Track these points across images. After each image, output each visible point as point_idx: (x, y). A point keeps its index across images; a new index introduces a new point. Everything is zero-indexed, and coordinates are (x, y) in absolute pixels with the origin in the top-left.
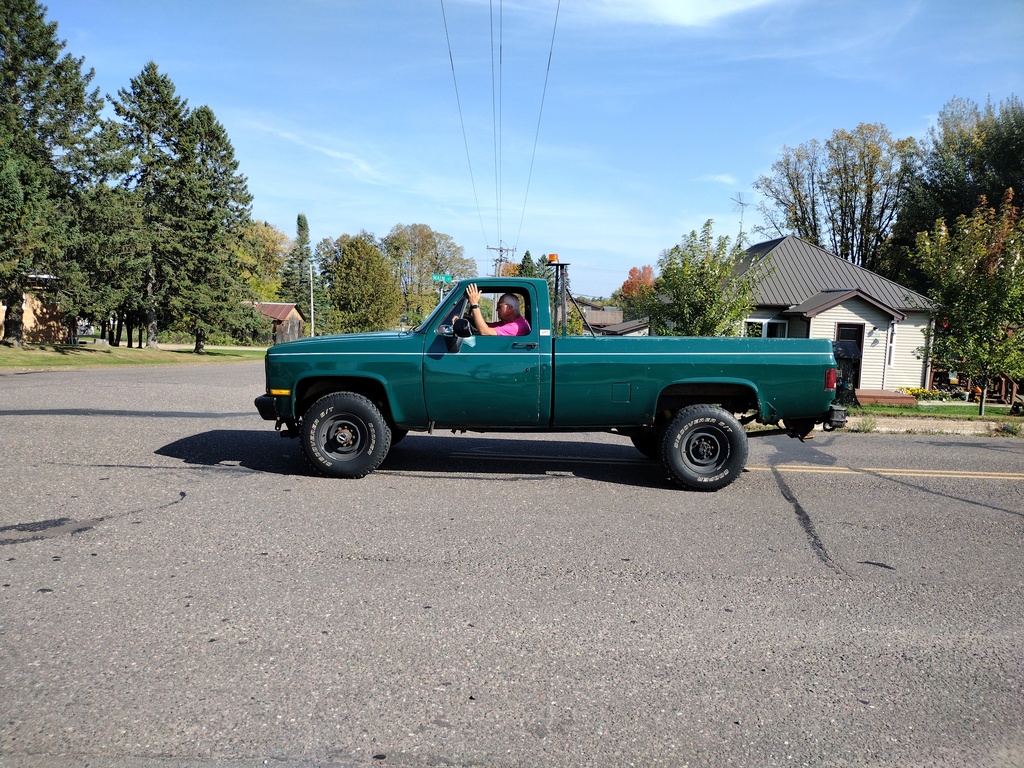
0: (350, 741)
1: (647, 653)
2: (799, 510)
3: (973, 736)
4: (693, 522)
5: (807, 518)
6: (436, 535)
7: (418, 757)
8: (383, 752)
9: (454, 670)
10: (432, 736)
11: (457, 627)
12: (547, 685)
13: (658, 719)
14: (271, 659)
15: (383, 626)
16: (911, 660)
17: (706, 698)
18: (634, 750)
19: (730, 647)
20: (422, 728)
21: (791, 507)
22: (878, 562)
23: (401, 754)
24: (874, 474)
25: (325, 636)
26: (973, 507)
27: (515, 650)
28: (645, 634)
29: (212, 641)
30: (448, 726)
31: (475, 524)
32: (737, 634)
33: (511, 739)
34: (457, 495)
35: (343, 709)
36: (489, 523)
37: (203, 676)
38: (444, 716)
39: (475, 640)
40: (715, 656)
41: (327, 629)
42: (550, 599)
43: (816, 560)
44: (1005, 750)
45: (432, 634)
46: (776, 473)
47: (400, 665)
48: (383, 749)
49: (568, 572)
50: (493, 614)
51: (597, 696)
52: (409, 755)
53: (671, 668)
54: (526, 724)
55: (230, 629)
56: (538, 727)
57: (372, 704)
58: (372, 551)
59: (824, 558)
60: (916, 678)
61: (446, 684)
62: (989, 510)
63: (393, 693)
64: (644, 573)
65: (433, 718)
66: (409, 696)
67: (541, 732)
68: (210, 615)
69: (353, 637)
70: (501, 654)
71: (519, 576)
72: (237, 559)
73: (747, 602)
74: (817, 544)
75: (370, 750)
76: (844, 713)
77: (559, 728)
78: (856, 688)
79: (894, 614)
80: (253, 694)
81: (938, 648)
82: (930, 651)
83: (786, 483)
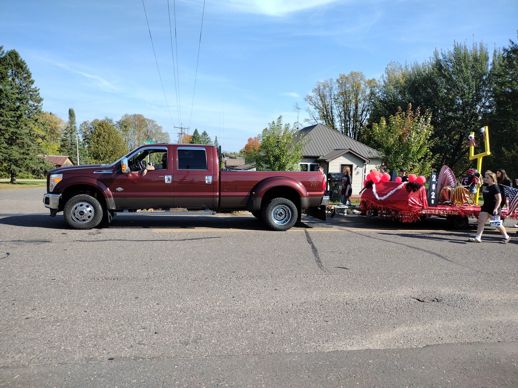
0: (97, 354)
1: (238, 309)
2: (313, 247)
3: (367, 330)
4: (266, 254)
5: (316, 250)
6: (143, 267)
7: (129, 357)
8: (113, 357)
9: (148, 322)
10: (136, 349)
11: (151, 305)
12: (191, 325)
13: (239, 334)
14: (58, 324)
15: (115, 307)
16: (349, 304)
17: (261, 324)
18: (227, 347)
19: (274, 304)
20: (132, 346)
21: (310, 246)
22: (343, 266)
23: (121, 357)
24: (349, 231)
25: (85, 313)
26: (387, 243)
27: (178, 312)
28: (238, 302)
29: (27, 318)
30: (144, 344)
31: (163, 261)
32: (278, 299)
33: (173, 347)
34: (155, 248)
35: (94, 342)
36: (170, 260)
37: (23, 334)
38: (142, 341)
39: (159, 310)
40: (267, 308)
41: (86, 310)
42: (197, 290)
43: (317, 268)
44: (378, 334)
45: (138, 309)
46: (306, 232)
47: (122, 322)
48: (113, 356)
49: (206, 278)
50: (169, 299)
51: (214, 327)
52: (126, 357)
53: (248, 314)
54: (180, 341)
55: (37, 313)
56: (185, 342)
57: (108, 339)
58: (110, 275)
59: (320, 266)
60: (349, 311)
61: (144, 329)
62: (393, 244)
63: (118, 334)
64: (241, 277)
65: (137, 342)
66: (126, 334)
67: (187, 344)
68: (26, 307)
69: (100, 313)
70: (171, 315)
71: (182, 282)
72: (39, 282)
73: (284, 286)
74: (319, 261)
75: (106, 357)
76: (318, 326)
77: (195, 341)
78: (324, 316)
79: (345, 287)
80: (49, 339)
81: (361, 299)
82: (357, 300)
83: (310, 236)
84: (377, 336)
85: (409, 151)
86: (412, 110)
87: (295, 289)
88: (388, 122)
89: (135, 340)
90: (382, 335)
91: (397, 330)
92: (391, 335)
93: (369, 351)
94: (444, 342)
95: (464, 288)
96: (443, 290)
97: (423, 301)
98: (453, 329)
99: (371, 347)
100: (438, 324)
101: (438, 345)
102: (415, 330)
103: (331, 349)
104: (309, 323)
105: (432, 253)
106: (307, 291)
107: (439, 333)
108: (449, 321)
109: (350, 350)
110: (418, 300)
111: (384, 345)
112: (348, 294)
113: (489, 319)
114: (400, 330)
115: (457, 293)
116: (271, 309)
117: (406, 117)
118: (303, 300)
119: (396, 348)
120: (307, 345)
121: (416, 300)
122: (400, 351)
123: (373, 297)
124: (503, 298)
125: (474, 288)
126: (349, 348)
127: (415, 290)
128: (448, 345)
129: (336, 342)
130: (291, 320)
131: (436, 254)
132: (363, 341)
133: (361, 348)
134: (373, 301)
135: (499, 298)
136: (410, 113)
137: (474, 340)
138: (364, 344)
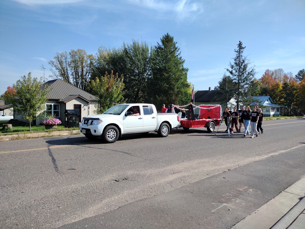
2: (53, 158)
3: (85, 206)
5: (55, 160)
16: (74, 192)
17: (7, 221)
19: (20, 203)
21: (51, 158)
22: (72, 168)
24: (78, 145)
26: (100, 150)
32: (24, 199)
40: (14, 207)
43: (54, 172)
44: (92, 207)
46: (49, 149)
59: (57, 171)
60: (75, 196)
62: (104, 150)
73: (30, 188)
74: (56, 167)
76: (52, 211)
78: (58, 204)
79: (73, 181)
81: (83, 187)
82: (80, 188)
83: (52, 151)
84: (91, 209)
85: (113, 97)
86: (113, 74)
87: (37, 190)
88: (100, 80)
90: (94, 207)
91: (103, 202)
92: (99, 206)
93: (86, 219)
94: (128, 203)
95: (139, 169)
96: (129, 173)
97: (118, 181)
98: (133, 194)
99: (87, 216)
100: (126, 193)
101: (125, 205)
102: (113, 199)
103: (61, 225)
104: (46, 211)
105: (124, 152)
106: (46, 189)
107: (126, 198)
108: (131, 190)
109: (73, 222)
110: (116, 181)
111: (95, 213)
112: (74, 186)
113: (150, 184)
114: (105, 201)
115: (136, 173)
116: (17, 207)
117: (110, 78)
118: (43, 196)
119: (102, 213)
121: (114, 181)
122: (104, 214)
123: (90, 184)
124: (157, 172)
125: (143, 169)
126: (73, 221)
127: (114, 175)
128: (130, 204)
129: (64, 220)
130: (33, 212)
131: (126, 153)
132: (82, 214)
133: (81, 219)
134: (90, 186)
135: (155, 172)
136: (112, 76)
137: (143, 198)
138: (83, 215)
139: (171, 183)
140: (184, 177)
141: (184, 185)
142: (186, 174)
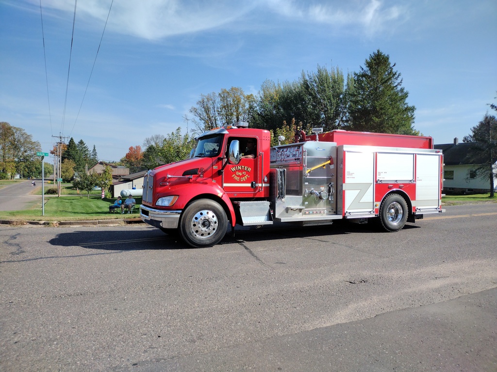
0: (118, 363)
1: (217, 307)
2: (246, 248)
5: (250, 251)
6: (99, 281)
7: (151, 360)
9: (144, 329)
10: (152, 353)
11: (135, 314)
12: (186, 326)
15: (101, 320)
16: (303, 292)
17: (245, 317)
18: (230, 339)
19: (245, 299)
20: (146, 351)
22: (280, 262)
23: (143, 361)
25: (74, 329)
27: (166, 317)
28: (212, 301)
29: (16, 343)
30: (156, 348)
32: (245, 295)
33: (184, 346)
34: (97, 262)
35: (106, 353)
36: (121, 272)
37: (24, 357)
38: (152, 345)
39: (146, 317)
40: (241, 303)
41: (73, 326)
42: (168, 296)
43: (260, 265)
45: (126, 319)
47: (120, 332)
48: (135, 362)
49: (170, 285)
50: (147, 306)
51: (207, 325)
52: (148, 361)
53: (228, 310)
54: (186, 340)
55: (22, 336)
56: (191, 340)
57: (117, 348)
58: (71, 292)
60: (307, 297)
61: (145, 334)
63: (124, 342)
64: (200, 280)
65: (148, 347)
66: (132, 342)
67: (194, 341)
69: (89, 327)
70: (161, 320)
73: (243, 283)
74: (258, 259)
75: (129, 363)
76: (290, 312)
77: (199, 338)
78: (291, 304)
79: (292, 278)
86: (295, 124)
88: (275, 134)
89: (144, 345)
90: (341, 312)
91: (350, 307)
92: (347, 311)
93: (340, 325)
94: (386, 311)
95: (377, 270)
96: (364, 273)
97: (355, 283)
98: (387, 301)
99: (339, 322)
100: (375, 299)
101: (383, 314)
102: (362, 305)
103: (312, 328)
104: (282, 311)
107: (379, 305)
108: (381, 295)
110: (351, 283)
111: (347, 319)
112: (297, 284)
113: (406, 290)
114: (352, 306)
115: (375, 274)
116: (244, 303)
117: (290, 130)
118: (265, 293)
119: (357, 320)
120: (291, 327)
122: (361, 322)
124: (407, 274)
125: (384, 270)
126: (325, 325)
127: (344, 275)
128: (389, 313)
129: (312, 322)
132: (331, 318)
133: (333, 324)
136: (293, 127)
137: (404, 307)
138: (333, 320)
139: (438, 290)
140: (457, 284)
141: (460, 295)
142: (457, 280)
